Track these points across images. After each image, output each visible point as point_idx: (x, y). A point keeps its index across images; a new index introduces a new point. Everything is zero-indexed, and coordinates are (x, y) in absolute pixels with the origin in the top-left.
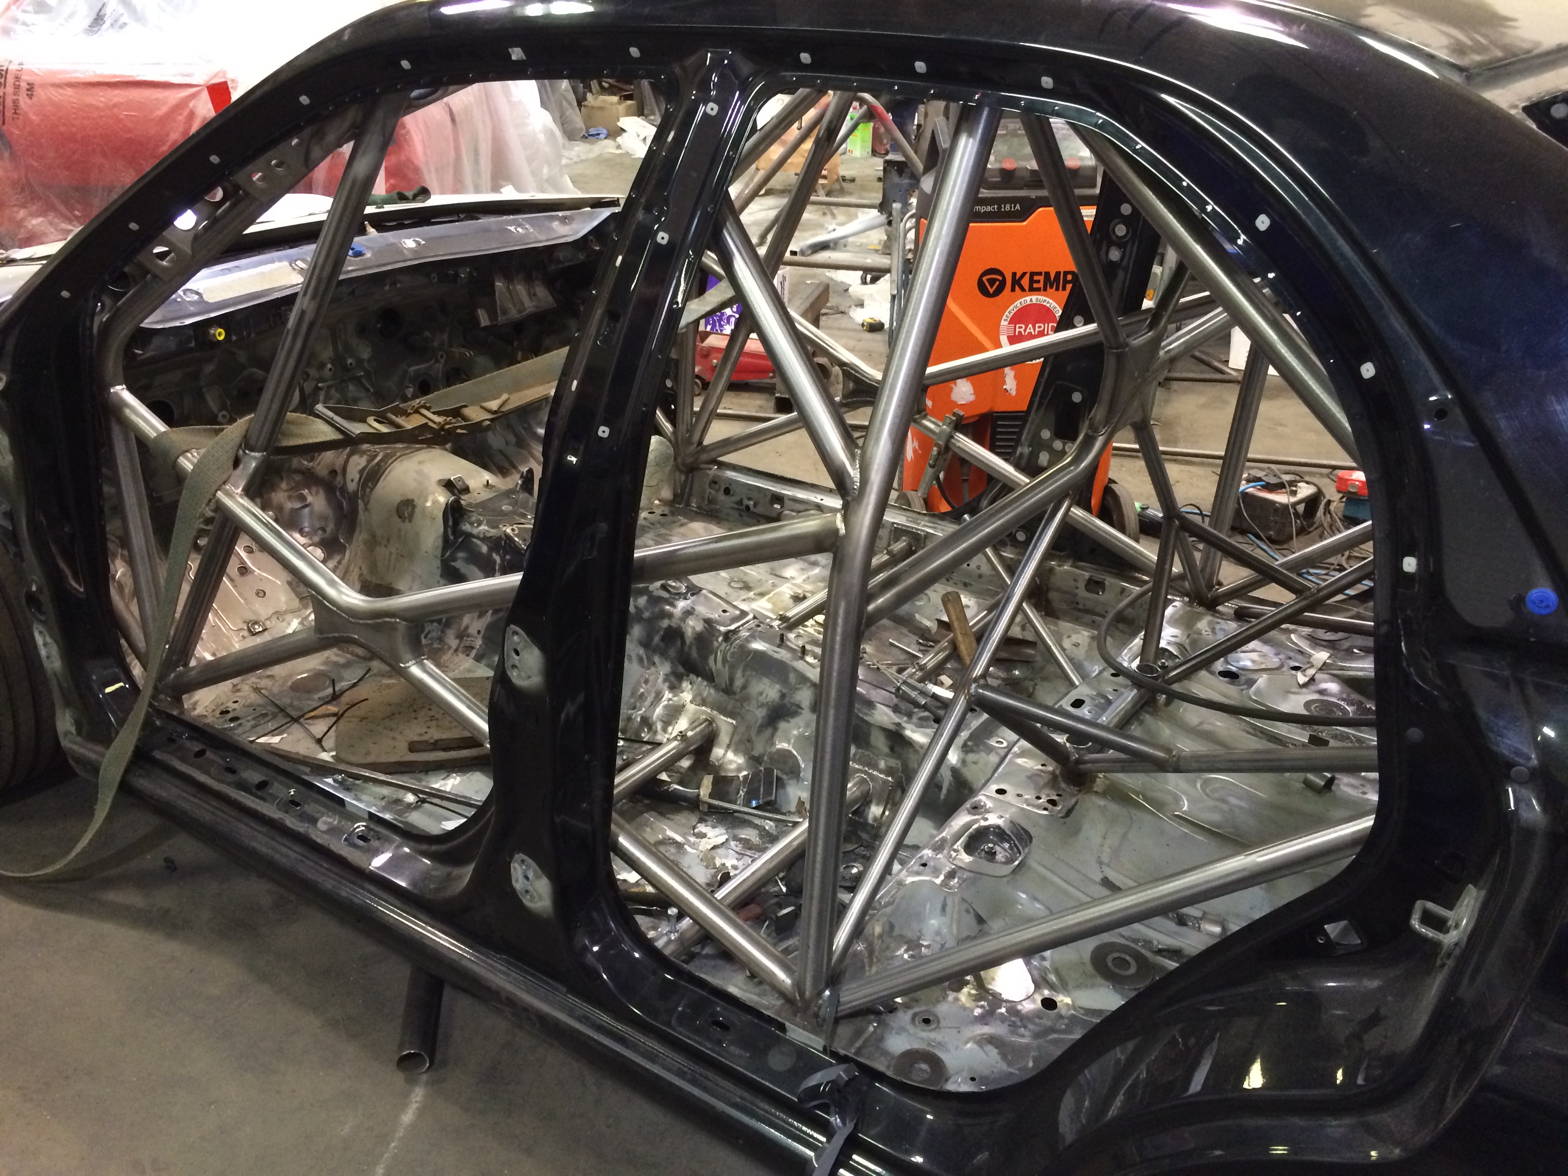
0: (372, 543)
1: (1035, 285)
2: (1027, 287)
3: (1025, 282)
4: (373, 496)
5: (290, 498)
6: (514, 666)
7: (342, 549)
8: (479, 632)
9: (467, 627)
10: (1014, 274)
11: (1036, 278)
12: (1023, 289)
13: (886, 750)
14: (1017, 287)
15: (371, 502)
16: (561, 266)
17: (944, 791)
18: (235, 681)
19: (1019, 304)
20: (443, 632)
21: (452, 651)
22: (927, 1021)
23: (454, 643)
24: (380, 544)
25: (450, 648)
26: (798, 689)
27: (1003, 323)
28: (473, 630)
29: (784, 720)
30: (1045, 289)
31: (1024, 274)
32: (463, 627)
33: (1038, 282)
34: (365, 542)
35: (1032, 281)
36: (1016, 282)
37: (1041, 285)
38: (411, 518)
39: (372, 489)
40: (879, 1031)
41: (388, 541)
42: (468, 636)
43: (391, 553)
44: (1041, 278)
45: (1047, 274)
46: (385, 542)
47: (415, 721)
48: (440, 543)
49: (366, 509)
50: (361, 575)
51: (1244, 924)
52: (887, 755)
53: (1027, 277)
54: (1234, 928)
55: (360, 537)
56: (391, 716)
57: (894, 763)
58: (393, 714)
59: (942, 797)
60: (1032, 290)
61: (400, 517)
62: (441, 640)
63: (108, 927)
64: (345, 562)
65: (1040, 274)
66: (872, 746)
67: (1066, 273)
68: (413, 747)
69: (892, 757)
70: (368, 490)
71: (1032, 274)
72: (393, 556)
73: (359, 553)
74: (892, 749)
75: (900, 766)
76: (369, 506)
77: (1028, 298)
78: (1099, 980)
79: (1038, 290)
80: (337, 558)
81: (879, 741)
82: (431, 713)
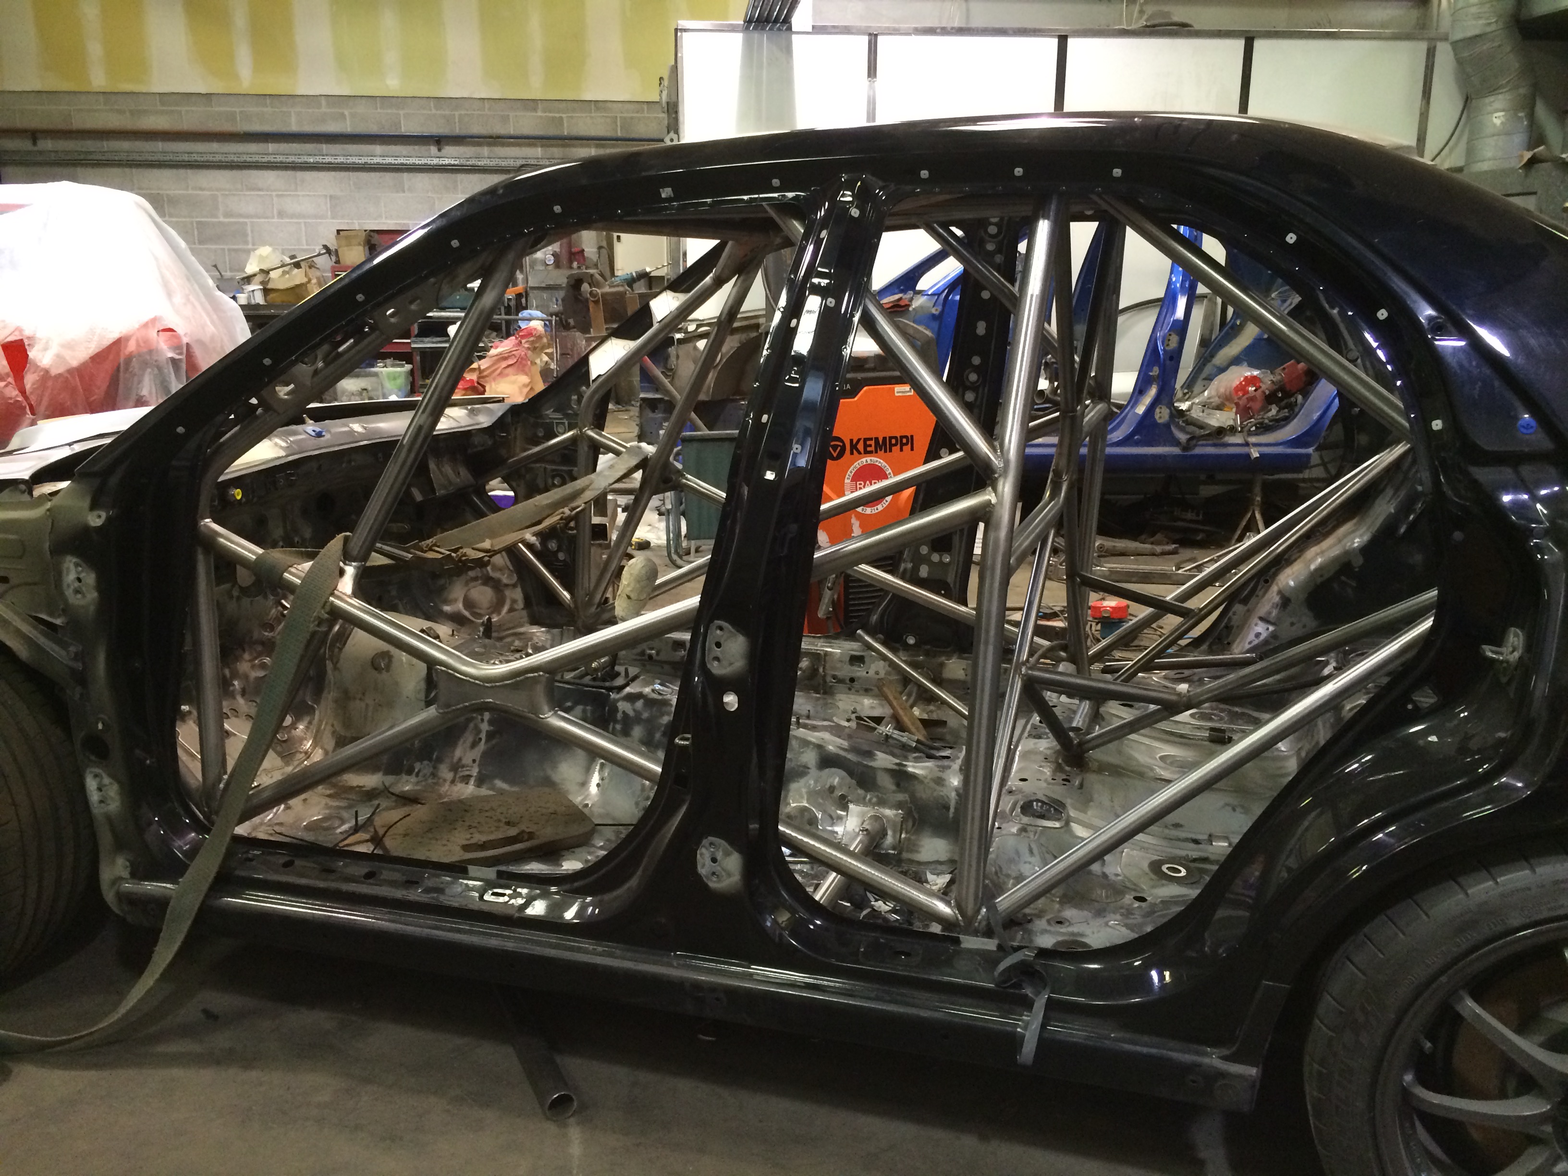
0: (345, 698)
1: (869, 449)
2: (862, 450)
3: (861, 447)
4: (342, 655)
5: (253, 667)
6: (717, 659)
7: (310, 711)
8: (474, 761)
9: (460, 759)
10: (851, 441)
11: (868, 443)
12: (860, 453)
13: (893, 788)
14: (855, 451)
15: (341, 661)
16: (475, 450)
17: (952, 810)
18: (303, 796)
19: (857, 465)
20: (435, 768)
21: (448, 784)
22: (1060, 923)
23: (449, 776)
24: (355, 698)
25: (445, 780)
26: (803, 752)
27: (847, 481)
28: (467, 760)
29: (794, 781)
30: (876, 452)
31: (859, 440)
32: (455, 759)
33: (870, 446)
34: (336, 701)
35: (866, 446)
36: (854, 447)
37: (872, 448)
38: (388, 668)
39: (341, 649)
40: (1026, 936)
41: (364, 694)
42: (463, 766)
43: (367, 705)
44: (873, 443)
45: (877, 439)
46: (359, 696)
47: (456, 831)
48: (423, 685)
49: (335, 668)
50: (334, 733)
51: (1240, 837)
52: (894, 792)
53: (862, 442)
54: (1236, 840)
55: (330, 696)
56: (430, 830)
57: (901, 797)
58: (431, 829)
59: (951, 815)
60: (867, 452)
61: (376, 669)
62: (434, 775)
63: (177, 1072)
64: (316, 721)
65: (871, 439)
66: (879, 787)
67: (891, 438)
68: (466, 848)
69: (900, 792)
70: (336, 650)
71: (866, 440)
72: (371, 708)
73: (329, 711)
74: (898, 785)
75: (908, 798)
76: (338, 665)
77: (864, 460)
78: (1164, 882)
79: (871, 452)
80: (307, 719)
81: (886, 782)
82: (467, 824)
